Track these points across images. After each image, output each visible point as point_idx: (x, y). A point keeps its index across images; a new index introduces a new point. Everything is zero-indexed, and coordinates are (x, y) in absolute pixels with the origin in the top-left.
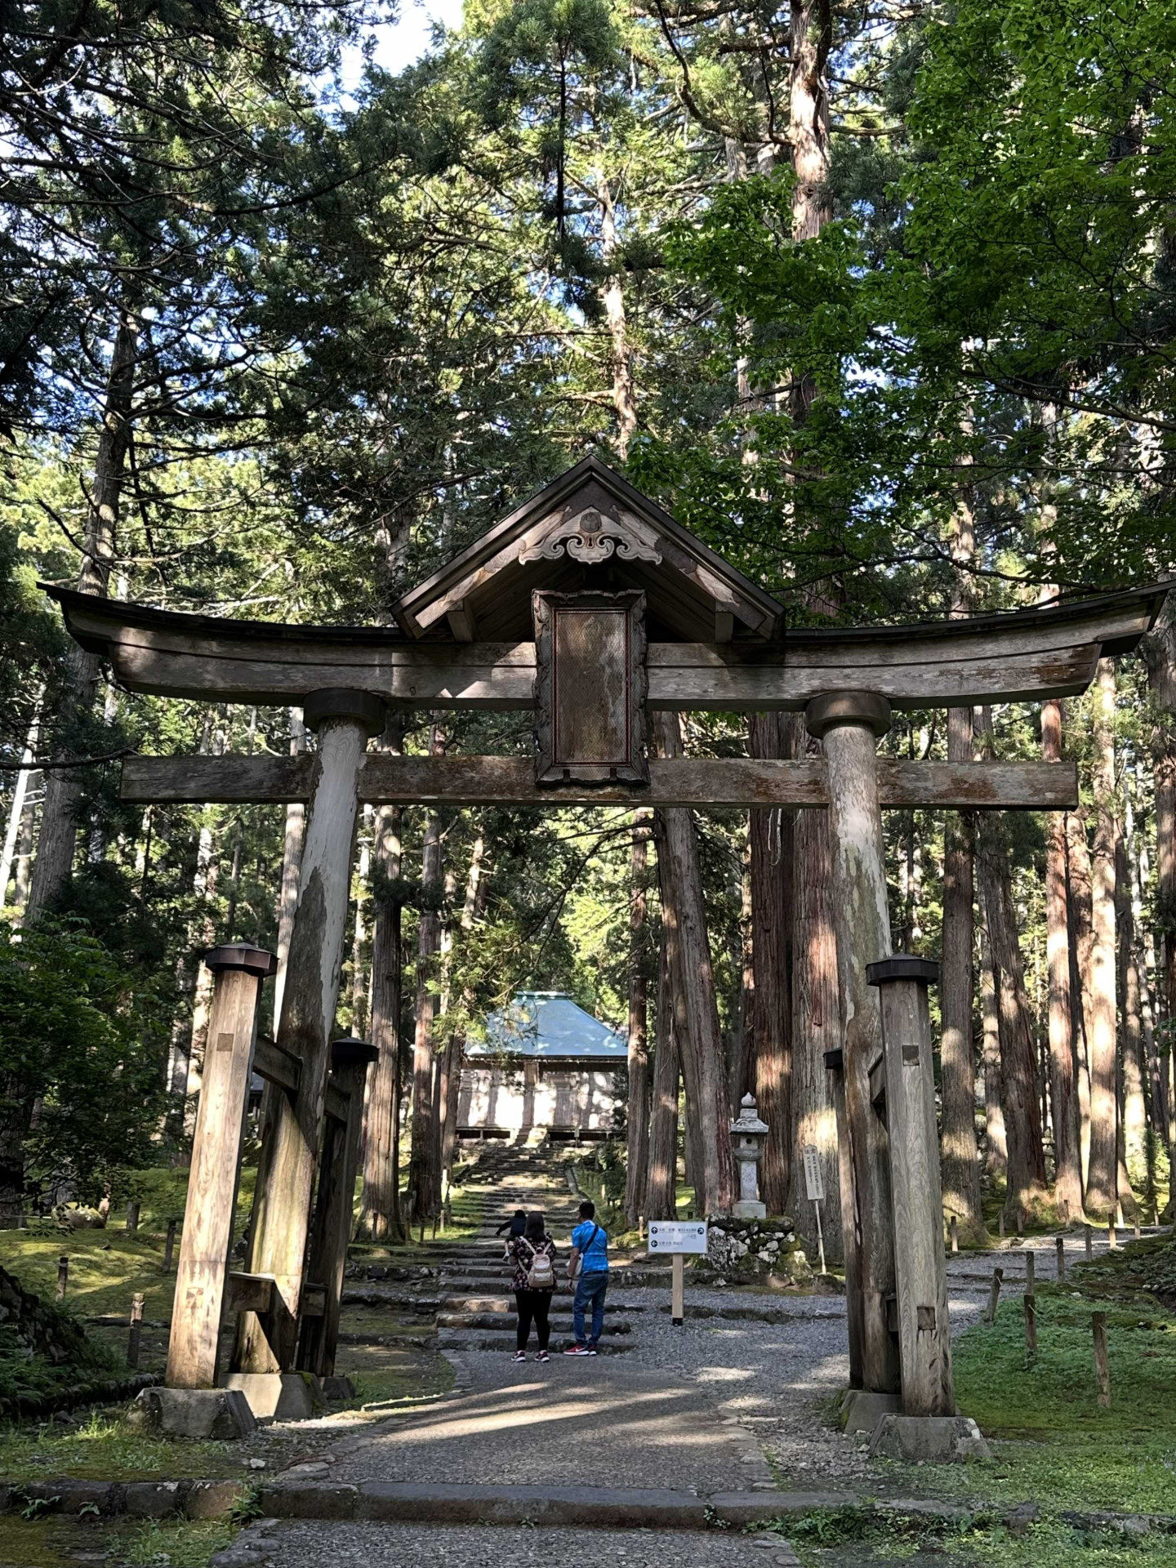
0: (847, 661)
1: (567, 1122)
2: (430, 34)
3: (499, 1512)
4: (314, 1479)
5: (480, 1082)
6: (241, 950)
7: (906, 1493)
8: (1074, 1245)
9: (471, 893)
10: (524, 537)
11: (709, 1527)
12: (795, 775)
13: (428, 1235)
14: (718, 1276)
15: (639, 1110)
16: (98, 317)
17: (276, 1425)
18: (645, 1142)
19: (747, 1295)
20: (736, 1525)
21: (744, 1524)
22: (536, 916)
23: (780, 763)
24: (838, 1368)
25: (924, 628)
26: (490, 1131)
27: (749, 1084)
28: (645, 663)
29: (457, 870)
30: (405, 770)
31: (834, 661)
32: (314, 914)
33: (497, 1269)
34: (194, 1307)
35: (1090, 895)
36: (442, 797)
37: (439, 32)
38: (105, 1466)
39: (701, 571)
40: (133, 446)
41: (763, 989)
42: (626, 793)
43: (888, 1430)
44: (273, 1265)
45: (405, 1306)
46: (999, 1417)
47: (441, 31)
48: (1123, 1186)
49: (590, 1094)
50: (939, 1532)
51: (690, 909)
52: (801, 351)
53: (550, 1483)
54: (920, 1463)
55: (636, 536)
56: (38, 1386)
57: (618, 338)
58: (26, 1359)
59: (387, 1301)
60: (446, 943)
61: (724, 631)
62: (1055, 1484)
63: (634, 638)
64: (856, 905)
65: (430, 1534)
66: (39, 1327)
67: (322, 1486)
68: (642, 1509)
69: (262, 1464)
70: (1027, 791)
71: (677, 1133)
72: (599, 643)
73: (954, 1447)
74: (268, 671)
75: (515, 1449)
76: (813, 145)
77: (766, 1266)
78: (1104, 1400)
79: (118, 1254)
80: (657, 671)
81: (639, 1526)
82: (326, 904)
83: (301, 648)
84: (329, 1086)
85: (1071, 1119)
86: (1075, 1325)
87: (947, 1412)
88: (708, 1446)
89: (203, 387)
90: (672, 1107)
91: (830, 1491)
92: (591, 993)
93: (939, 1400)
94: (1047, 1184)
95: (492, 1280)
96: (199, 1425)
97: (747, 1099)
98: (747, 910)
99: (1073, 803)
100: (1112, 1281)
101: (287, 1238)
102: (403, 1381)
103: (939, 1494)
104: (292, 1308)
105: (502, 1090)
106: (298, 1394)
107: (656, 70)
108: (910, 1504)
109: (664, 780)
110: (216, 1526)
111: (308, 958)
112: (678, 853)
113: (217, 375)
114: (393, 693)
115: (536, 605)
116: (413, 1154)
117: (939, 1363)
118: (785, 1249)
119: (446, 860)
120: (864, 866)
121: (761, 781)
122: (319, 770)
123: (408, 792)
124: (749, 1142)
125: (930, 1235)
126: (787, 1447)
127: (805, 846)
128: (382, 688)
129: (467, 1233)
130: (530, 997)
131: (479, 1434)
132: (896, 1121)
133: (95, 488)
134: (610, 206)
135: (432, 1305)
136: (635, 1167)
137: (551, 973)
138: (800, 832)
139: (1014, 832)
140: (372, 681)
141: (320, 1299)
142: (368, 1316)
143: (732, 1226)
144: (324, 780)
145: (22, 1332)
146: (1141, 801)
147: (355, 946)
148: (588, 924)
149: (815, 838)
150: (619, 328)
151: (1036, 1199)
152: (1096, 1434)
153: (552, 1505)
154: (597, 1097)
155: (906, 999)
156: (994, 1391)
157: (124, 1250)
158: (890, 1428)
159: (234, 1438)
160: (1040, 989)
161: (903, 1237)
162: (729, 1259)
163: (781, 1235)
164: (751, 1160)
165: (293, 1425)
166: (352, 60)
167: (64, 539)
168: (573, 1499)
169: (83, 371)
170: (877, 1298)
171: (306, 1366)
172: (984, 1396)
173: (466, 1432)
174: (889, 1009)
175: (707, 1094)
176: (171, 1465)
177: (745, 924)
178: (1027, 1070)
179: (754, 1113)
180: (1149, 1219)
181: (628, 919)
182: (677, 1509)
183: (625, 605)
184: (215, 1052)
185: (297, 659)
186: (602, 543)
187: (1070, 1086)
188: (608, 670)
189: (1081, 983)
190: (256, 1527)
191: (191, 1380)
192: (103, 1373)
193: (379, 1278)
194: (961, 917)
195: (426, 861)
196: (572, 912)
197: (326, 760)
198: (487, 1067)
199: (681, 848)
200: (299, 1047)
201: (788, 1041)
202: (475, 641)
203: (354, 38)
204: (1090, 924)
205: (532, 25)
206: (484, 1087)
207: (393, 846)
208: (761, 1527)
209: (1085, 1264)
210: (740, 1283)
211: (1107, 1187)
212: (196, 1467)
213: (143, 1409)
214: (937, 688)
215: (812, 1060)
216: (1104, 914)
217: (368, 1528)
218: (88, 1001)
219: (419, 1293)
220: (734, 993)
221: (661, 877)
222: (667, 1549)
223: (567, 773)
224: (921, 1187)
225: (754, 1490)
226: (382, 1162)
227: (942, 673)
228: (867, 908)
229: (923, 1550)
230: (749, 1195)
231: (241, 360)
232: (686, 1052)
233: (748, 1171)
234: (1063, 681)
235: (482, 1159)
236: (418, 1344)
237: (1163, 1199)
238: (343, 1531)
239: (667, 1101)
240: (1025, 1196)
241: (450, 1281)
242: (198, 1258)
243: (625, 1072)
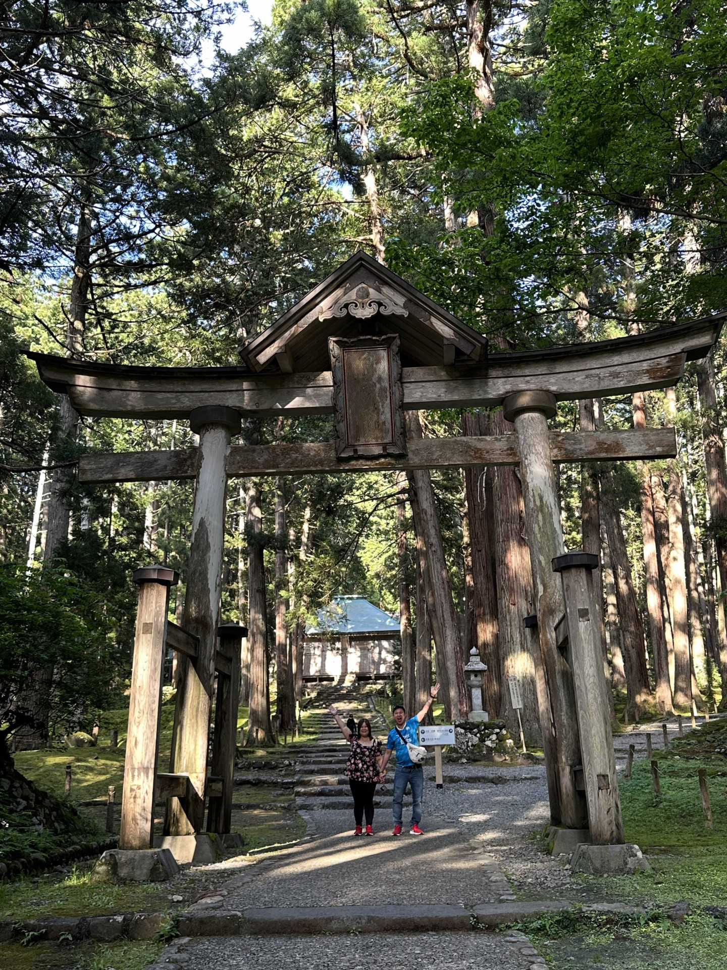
0: (527, 372)
1: (367, 670)
2: (253, 28)
3: (335, 925)
4: (213, 908)
5: (315, 649)
6: (155, 569)
7: (600, 899)
8: (672, 727)
9: (304, 539)
10: (322, 304)
11: (474, 929)
12: (498, 445)
13: (289, 739)
14: (462, 757)
15: (409, 661)
16: (67, 210)
17: (193, 869)
18: (413, 678)
19: (480, 768)
20: (491, 927)
21: (497, 926)
22: (343, 550)
23: (488, 438)
24: (542, 811)
25: (574, 348)
26: (324, 678)
27: (473, 640)
28: (401, 380)
29: (296, 527)
30: (255, 454)
31: (519, 372)
32: (202, 547)
33: (330, 759)
34: (135, 797)
35: (667, 522)
36: (279, 470)
37: (258, 26)
38: (78, 906)
39: (433, 320)
40: (92, 285)
41: (479, 586)
42: (393, 462)
43: (583, 855)
44: (187, 767)
45: (275, 784)
46: (646, 839)
47: (260, 26)
48: (695, 691)
49: (380, 653)
50: (626, 925)
51: (434, 540)
52: (488, 187)
53: (367, 904)
54: (605, 875)
55: (391, 300)
56: (45, 850)
57: (374, 204)
58: (39, 832)
59: (264, 782)
60: (291, 569)
61: (449, 357)
62: (695, 886)
63: (394, 364)
64: (541, 524)
65: (290, 944)
66: (47, 811)
67: (218, 913)
68: (429, 919)
69: (180, 898)
70: (644, 447)
71: (432, 673)
72: (372, 369)
73: (626, 864)
74: (166, 398)
75: (343, 879)
76: (484, 83)
77: (490, 749)
78: (709, 824)
79: (103, 761)
80: (408, 385)
81: (427, 930)
82: (210, 540)
83: (186, 382)
84: (218, 653)
85: (663, 653)
86: (680, 776)
87: (619, 841)
88: (467, 870)
89: (131, 249)
90: (428, 658)
91: (551, 899)
92: (377, 595)
93: (615, 834)
94: (651, 691)
95: (326, 766)
96: (142, 873)
97: (473, 650)
98: (466, 540)
99: (674, 453)
100: (697, 749)
101: (195, 749)
102: (275, 832)
103: (622, 897)
104: (200, 793)
105: (329, 653)
106: (207, 849)
107: (388, 41)
108: (605, 906)
109: (416, 452)
110: (148, 945)
111: (200, 574)
112: (425, 507)
113: (138, 242)
114: (245, 407)
115: (331, 347)
116: (278, 693)
117: (613, 810)
118: (501, 739)
119: (290, 521)
120: (545, 499)
121: (477, 450)
122: (201, 457)
123: (257, 468)
124: (476, 676)
125: (603, 729)
126: (519, 868)
127: (500, 499)
128: (238, 405)
129: (312, 737)
130: (342, 599)
131: (321, 869)
132: (577, 657)
133: (70, 311)
134: (365, 126)
135: (292, 783)
136: (408, 694)
137: (353, 584)
138: (497, 491)
139: (622, 485)
140: (231, 401)
141: (219, 786)
142: (253, 792)
143: (468, 727)
144: (204, 463)
145: (35, 814)
146: (691, 467)
147: (239, 574)
148: (374, 555)
149: (506, 494)
150: (374, 198)
151: (645, 701)
152: (711, 848)
153: (370, 919)
154: (384, 654)
155: (579, 580)
156: (639, 821)
157: (107, 759)
158: (584, 853)
159: (164, 880)
160: (638, 580)
161: (586, 731)
162: (468, 746)
163: (498, 730)
164: (478, 687)
165: (203, 868)
166: (208, 46)
167: (57, 345)
168: (384, 915)
169: (61, 244)
170: (568, 769)
171: (213, 828)
172: (633, 825)
173: (313, 868)
174: (568, 586)
175: (450, 647)
176: (121, 902)
177: (466, 548)
178: (636, 626)
179: (478, 659)
180: (711, 710)
181: (397, 551)
182: (452, 918)
183: (387, 344)
184: (141, 635)
185: (184, 389)
186: (370, 305)
187: (661, 632)
188: (378, 386)
189: (665, 574)
190: (175, 945)
191: (135, 843)
192: (90, 837)
193: (259, 768)
194: (593, 538)
195: (277, 522)
196: (364, 548)
197: (205, 451)
198: (319, 640)
199: (426, 504)
200: (197, 630)
201: (495, 614)
202: (294, 372)
203: (209, 34)
204: (668, 538)
205: (313, 14)
206: (318, 652)
207: (257, 512)
208: (509, 927)
209: (679, 739)
210: (475, 761)
211: (686, 691)
212: (138, 903)
213: (105, 864)
214: (585, 386)
215: (511, 625)
216: (676, 530)
217: (248, 940)
218: (68, 609)
219: (284, 776)
220: (462, 589)
221: (415, 524)
222: (448, 947)
223: (356, 451)
224: (595, 699)
225: (501, 901)
226: (260, 697)
227: (587, 377)
228: (548, 525)
229: (617, 938)
230: (477, 708)
231: (153, 231)
232: (435, 625)
233: (477, 694)
234: (664, 377)
235: (318, 694)
236: (284, 808)
237: (718, 697)
238: (233, 945)
239: (425, 654)
240: (640, 699)
241: (302, 768)
242: (136, 766)
243: (399, 639)
